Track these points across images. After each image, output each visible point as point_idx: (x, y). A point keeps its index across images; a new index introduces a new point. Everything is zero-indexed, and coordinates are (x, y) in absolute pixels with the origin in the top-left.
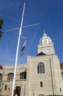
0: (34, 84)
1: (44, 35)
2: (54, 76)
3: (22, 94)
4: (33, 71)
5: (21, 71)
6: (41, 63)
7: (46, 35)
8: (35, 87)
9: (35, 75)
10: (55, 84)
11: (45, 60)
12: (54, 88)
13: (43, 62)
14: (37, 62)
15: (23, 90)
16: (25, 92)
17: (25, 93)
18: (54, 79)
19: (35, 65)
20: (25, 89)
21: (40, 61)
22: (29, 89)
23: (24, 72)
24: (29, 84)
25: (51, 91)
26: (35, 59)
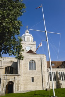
0: (26, 79)
1: (27, 31)
2: (44, 73)
3: (15, 89)
4: (25, 67)
5: (6, 65)
6: (32, 60)
7: (28, 32)
8: (27, 82)
9: (27, 71)
10: (45, 80)
11: (36, 58)
12: (43, 82)
13: (35, 60)
14: (29, 59)
15: (16, 85)
16: (18, 86)
17: (19, 88)
18: (44, 75)
19: (27, 62)
20: (18, 84)
21: (32, 58)
22: (22, 83)
23: (10, 66)
24: (22, 79)
25: (41, 85)
26: (27, 56)
